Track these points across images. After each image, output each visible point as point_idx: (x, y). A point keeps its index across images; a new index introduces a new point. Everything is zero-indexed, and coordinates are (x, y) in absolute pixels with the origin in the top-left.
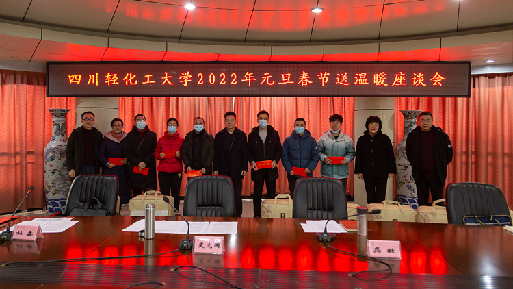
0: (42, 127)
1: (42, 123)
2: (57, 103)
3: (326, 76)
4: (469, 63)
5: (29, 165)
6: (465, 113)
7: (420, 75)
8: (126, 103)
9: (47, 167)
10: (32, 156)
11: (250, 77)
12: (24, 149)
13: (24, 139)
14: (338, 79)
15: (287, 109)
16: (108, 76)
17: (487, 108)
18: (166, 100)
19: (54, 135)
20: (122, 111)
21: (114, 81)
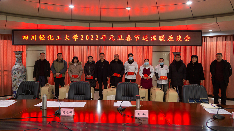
0: (11, 59)
1: (11, 57)
2: (18, 48)
3: (138, 36)
4: (201, 31)
5: (5, 76)
6: (200, 53)
7: (180, 37)
8: (50, 48)
9: (13, 77)
10: (6, 72)
11: (104, 37)
12: (2, 69)
13: (2, 64)
14: (143, 38)
15: (123, 51)
16: (40, 36)
17: (210, 51)
18: (68, 47)
19: (16, 62)
20: (48, 52)
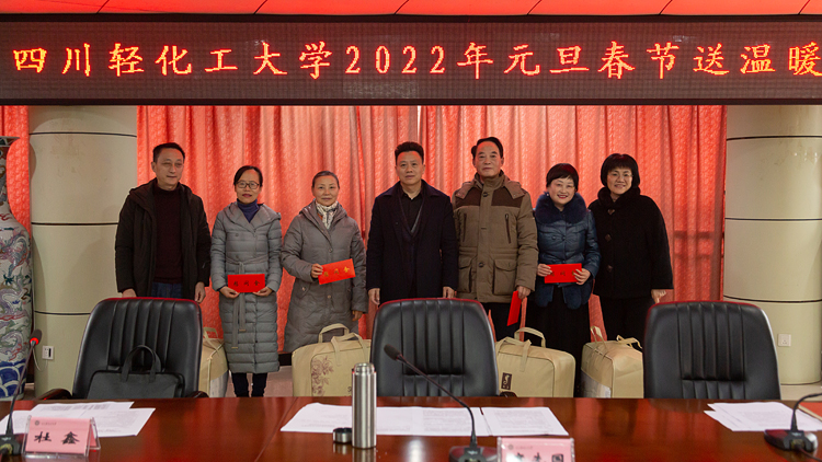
3: (671, 51)
8: (151, 122)
11: (478, 55)
14: (700, 59)
16: (115, 53)
21: (132, 64)
